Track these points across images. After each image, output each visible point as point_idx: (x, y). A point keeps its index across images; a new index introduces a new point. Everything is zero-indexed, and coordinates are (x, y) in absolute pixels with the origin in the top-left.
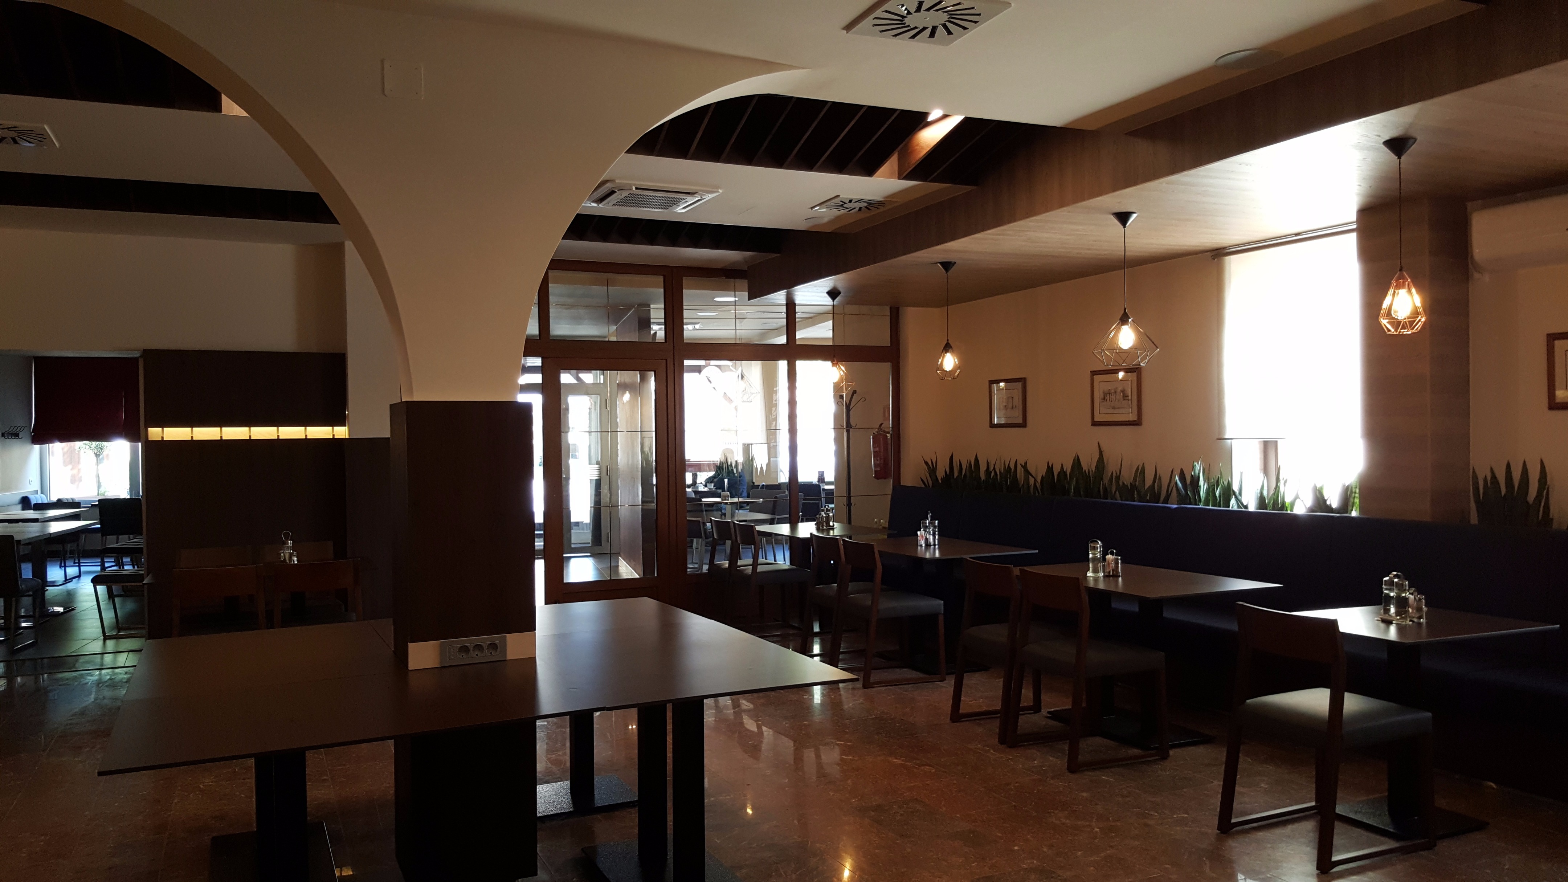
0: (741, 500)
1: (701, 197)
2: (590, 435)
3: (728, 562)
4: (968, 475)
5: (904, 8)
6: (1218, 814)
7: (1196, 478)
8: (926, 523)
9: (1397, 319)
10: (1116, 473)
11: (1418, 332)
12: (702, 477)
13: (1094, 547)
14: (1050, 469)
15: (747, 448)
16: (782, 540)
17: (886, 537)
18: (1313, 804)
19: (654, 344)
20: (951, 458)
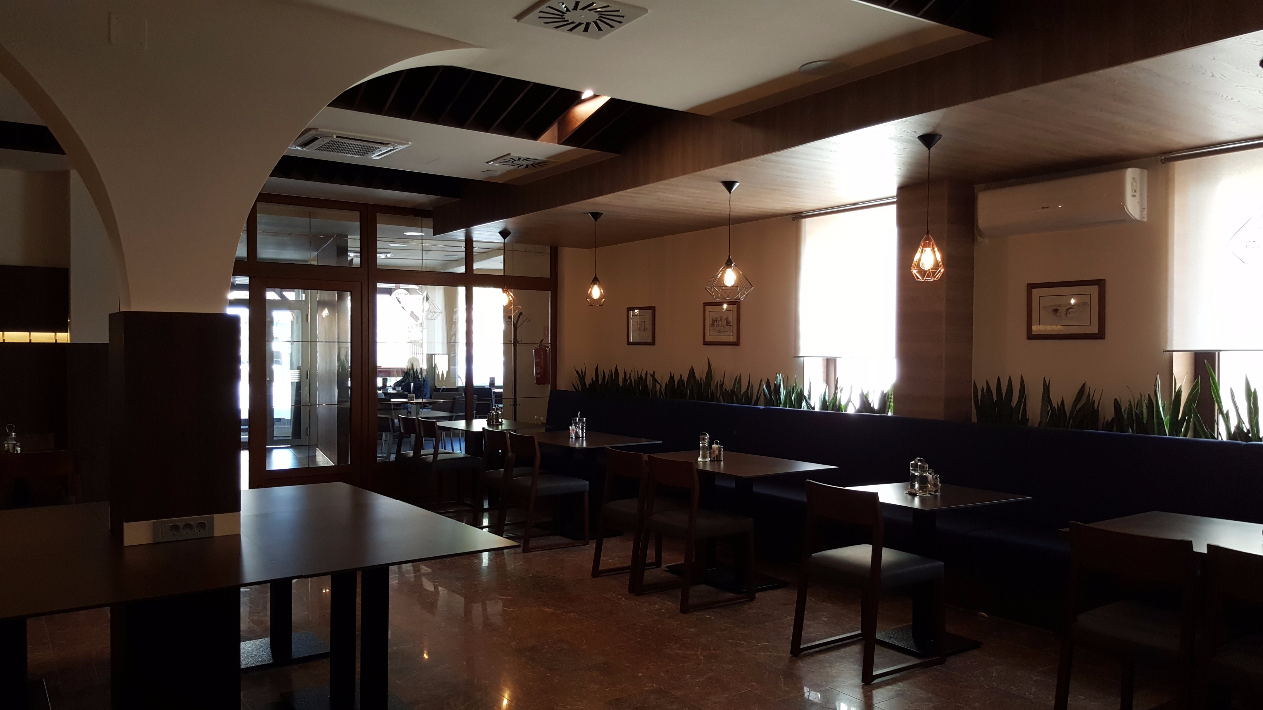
0: (425, 400)
1: (394, 148)
2: (291, 344)
3: (413, 451)
4: (610, 381)
5: (564, 6)
6: (791, 642)
7: (778, 386)
8: (576, 420)
9: (924, 270)
10: (721, 382)
11: (939, 279)
12: (392, 381)
13: (704, 438)
14: (672, 378)
15: (430, 358)
16: (459, 434)
17: (544, 431)
18: (859, 632)
19: (350, 268)
20: (597, 369)
